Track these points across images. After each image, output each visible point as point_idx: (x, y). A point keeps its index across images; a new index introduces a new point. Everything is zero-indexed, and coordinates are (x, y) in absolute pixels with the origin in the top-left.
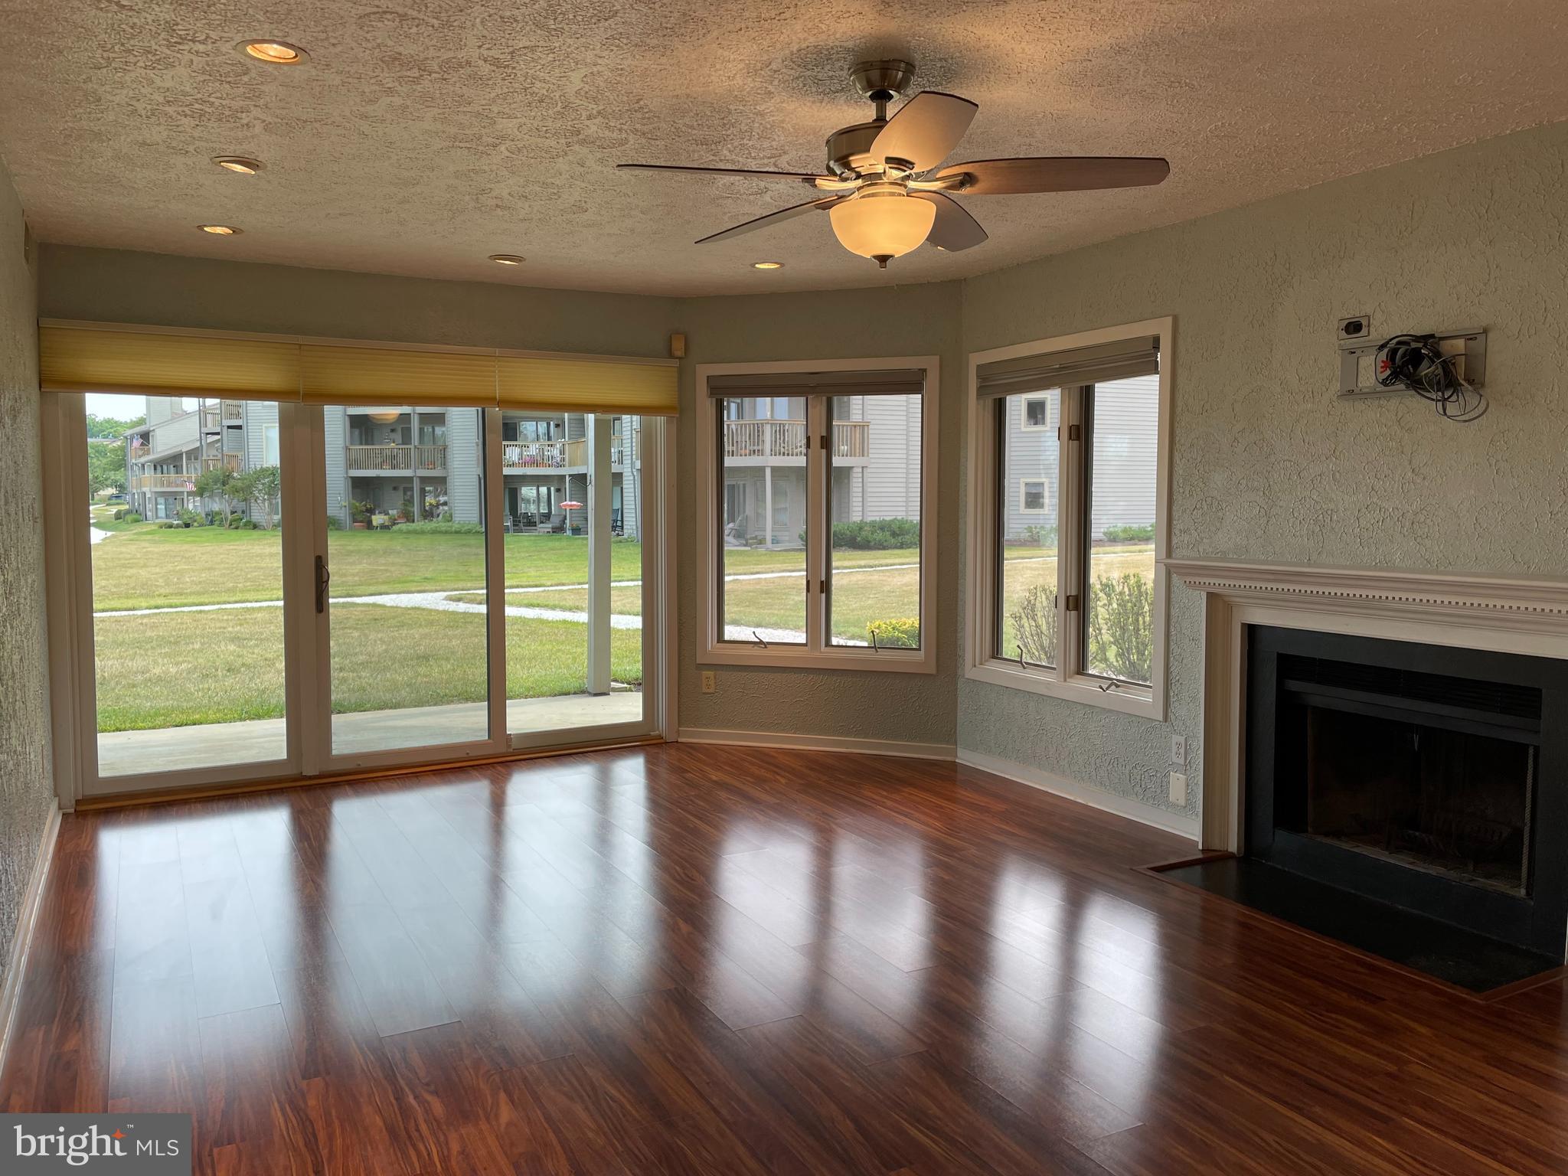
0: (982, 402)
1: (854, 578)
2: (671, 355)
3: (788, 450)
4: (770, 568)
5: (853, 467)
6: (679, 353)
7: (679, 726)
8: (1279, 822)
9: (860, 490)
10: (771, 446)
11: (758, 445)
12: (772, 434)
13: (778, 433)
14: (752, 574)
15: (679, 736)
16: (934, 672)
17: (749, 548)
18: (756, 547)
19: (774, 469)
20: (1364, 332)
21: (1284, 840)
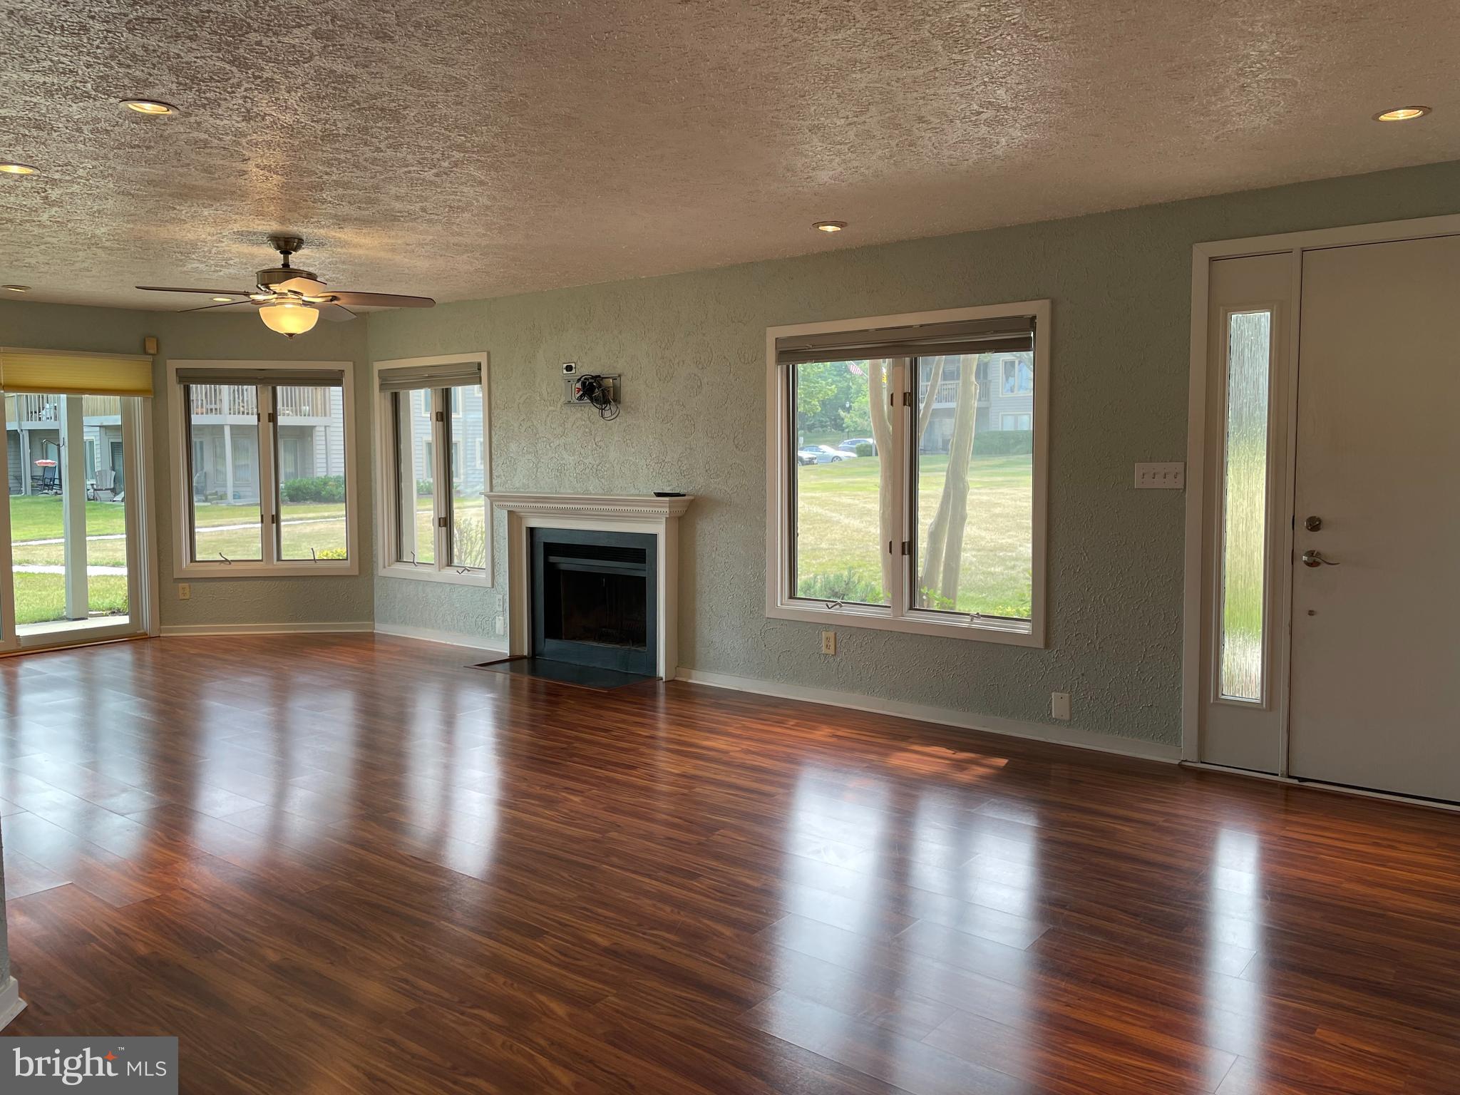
0: (383, 394)
1: (317, 527)
2: (146, 353)
3: (248, 409)
4: (232, 521)
5: (315, 426)
6: (151, 351)
7: (160, 625)
8: (549, 634)
9: (324, 447)
10: (230, 405)
11: (215, 403)
12: (230, 393)
13: (236, 393)
14: (213, 526)
15: (161, 632)
16: (357, 573)
17: (209, 504)
18: (217, 503)
19: (232, 427)
20: (573, 371)
21: (551, 645)
